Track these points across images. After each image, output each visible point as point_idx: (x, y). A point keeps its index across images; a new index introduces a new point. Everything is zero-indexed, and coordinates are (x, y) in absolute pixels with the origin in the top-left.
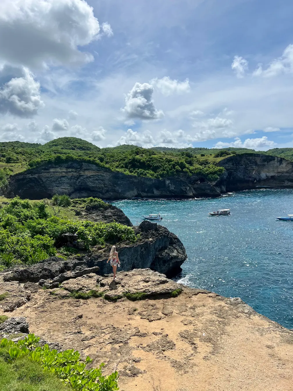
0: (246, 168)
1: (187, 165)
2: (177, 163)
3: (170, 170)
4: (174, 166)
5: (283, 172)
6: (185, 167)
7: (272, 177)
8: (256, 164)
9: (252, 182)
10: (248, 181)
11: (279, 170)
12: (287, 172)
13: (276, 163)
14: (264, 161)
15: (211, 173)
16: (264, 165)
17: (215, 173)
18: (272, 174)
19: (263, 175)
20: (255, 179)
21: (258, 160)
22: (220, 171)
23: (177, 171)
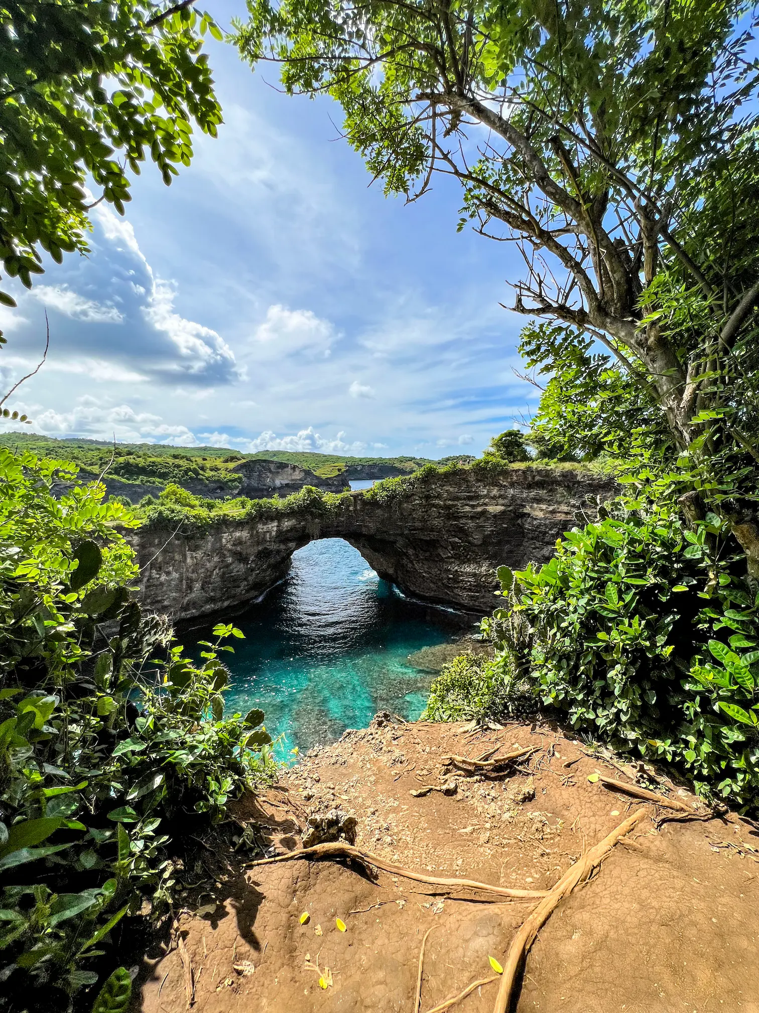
0: (260, 476)
1: (201, 472)
2: (189, 470)
3: (183, 477)
4: (186, 472)
5: (296, 480)
6: (199, 474)
7: (287, 485)
8: (270, 472)
9: (267, 490)
10: (262, 490)
11: (293, 477)
12: (300, 480)
13: (289, 470)
14: (278, 468)
15: (230, 481)
16: (278, 473)
17: (234, 480)
18: (287, 482)
19: (278, 483)
20: (270, 487)
21: (272, 467)
22: (240, 478)
23: (191, 478)
